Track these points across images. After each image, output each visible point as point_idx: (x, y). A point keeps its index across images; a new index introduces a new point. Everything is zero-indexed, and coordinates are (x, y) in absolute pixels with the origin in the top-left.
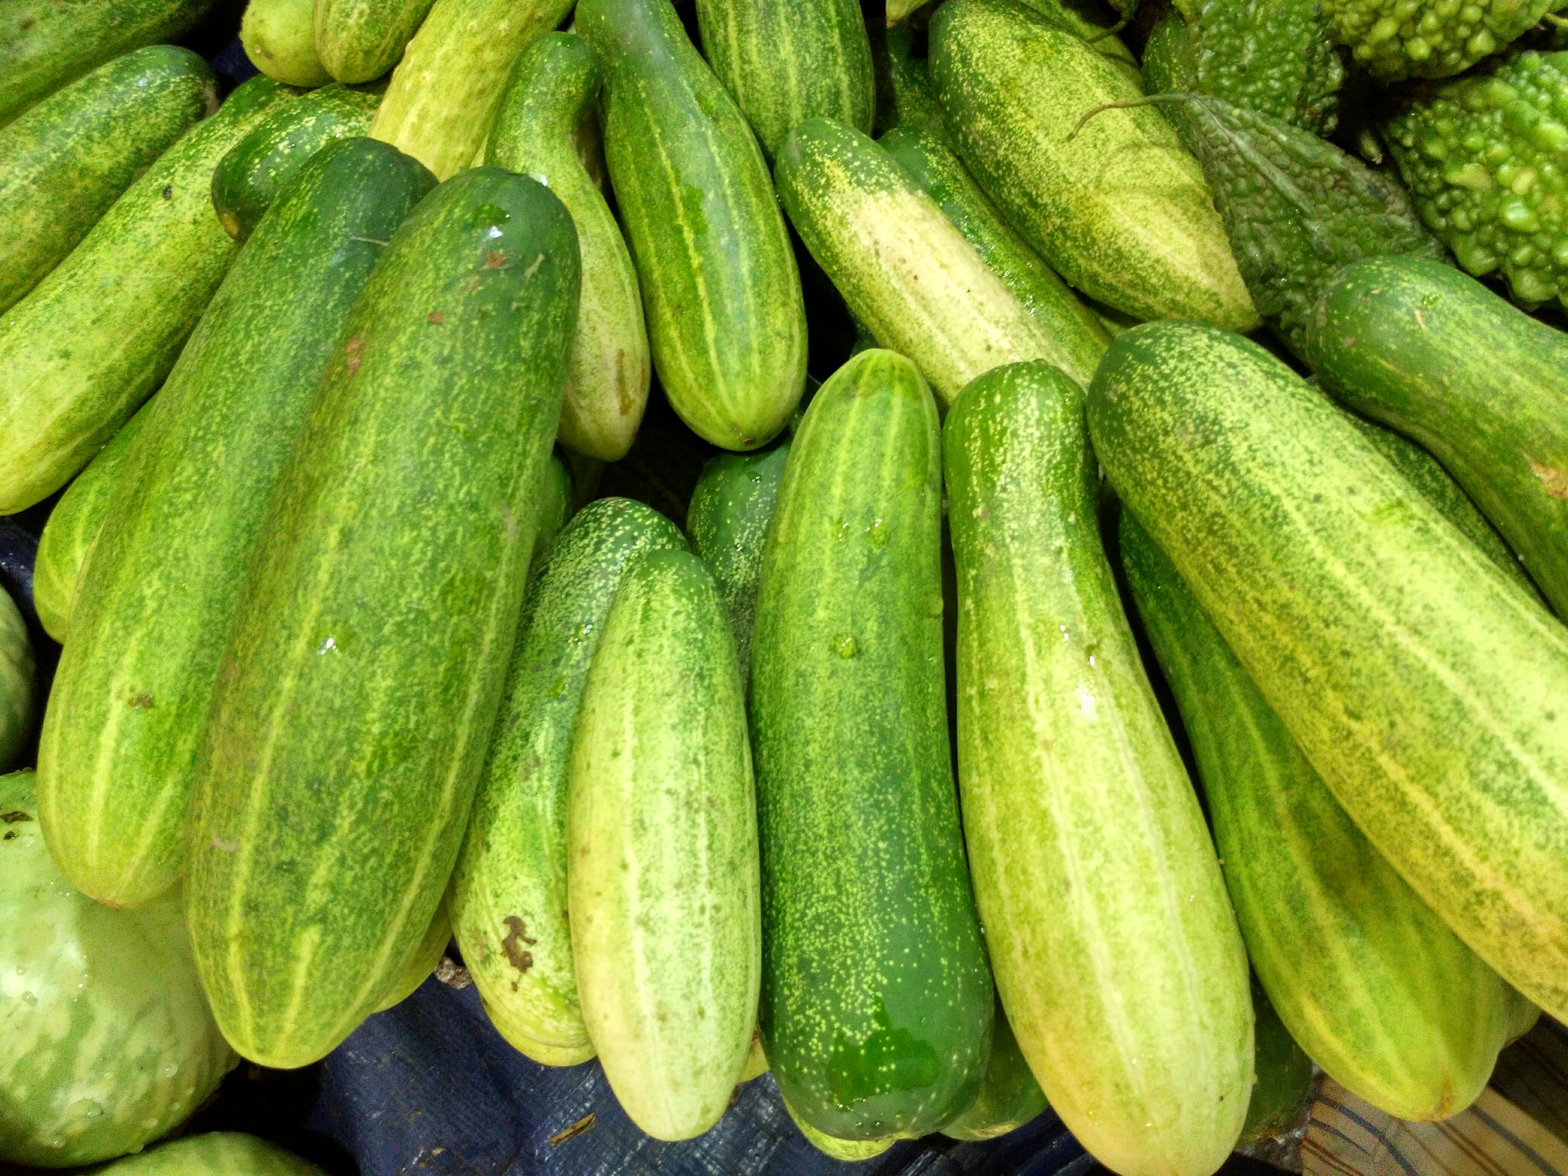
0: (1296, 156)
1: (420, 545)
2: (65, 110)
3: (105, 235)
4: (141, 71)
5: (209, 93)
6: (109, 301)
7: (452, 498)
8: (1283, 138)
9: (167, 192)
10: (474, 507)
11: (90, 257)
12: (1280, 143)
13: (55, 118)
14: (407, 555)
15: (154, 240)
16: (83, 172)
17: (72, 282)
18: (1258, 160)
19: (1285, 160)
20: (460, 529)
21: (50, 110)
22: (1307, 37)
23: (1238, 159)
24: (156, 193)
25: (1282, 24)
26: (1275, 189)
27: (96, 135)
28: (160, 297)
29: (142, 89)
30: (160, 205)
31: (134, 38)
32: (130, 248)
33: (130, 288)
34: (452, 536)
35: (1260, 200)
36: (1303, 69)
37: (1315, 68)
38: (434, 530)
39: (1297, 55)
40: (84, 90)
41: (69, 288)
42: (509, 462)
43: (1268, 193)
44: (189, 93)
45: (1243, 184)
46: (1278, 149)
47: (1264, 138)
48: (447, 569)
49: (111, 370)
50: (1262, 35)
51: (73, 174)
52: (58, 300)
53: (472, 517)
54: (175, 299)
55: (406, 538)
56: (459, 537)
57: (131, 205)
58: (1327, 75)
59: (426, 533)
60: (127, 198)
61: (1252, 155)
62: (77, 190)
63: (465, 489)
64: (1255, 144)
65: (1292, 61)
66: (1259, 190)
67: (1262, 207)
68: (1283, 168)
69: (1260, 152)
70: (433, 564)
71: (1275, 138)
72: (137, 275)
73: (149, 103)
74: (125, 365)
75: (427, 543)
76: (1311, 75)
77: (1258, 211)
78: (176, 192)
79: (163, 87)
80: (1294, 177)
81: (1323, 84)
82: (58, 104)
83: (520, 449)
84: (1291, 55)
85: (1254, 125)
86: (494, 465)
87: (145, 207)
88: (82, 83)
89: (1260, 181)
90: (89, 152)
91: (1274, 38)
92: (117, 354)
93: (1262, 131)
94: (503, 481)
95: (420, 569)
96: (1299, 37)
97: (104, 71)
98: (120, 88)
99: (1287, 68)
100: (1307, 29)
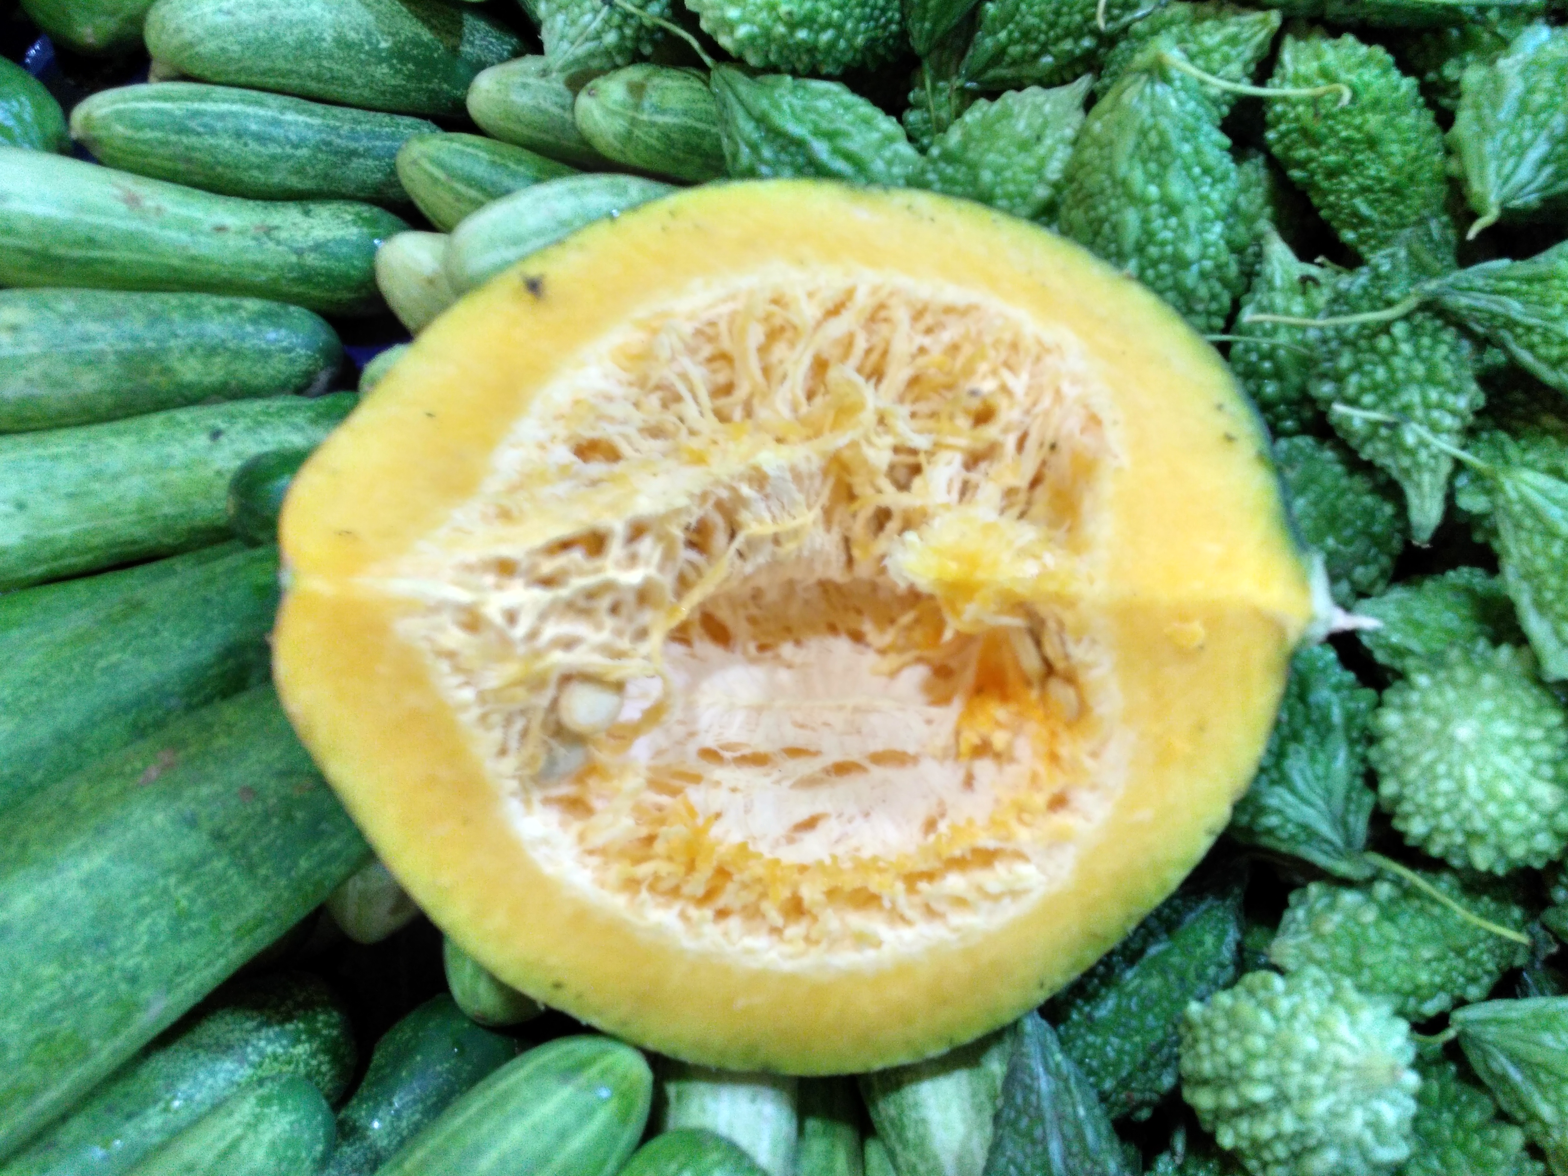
0: (1080, 1136)
1: (56, 984)
2: (192, 313)
3: (138, 432)
4: (278, 326)
5: (323, 377)
6: (97, 486)
7: (119, 961)
8: (1081, 1112)
9: (216, 434)
10: (133, 979)
11: (112, 441)
12: (1075, 1113)
13: (177, 317)
14: (36, 986)
15: (174, 463)
16: (166, 371)
17: (79, 451)
18: (1049, 1114)
19: (1069, 1131)
20: (103, 992)
21: (179, 307)
22: (1159, 1034)
23: (1033, 1098)
24: (208, 428)
25: (1145, 1008)
26: (1046, 1150)
27: (199, 351)
28: (141, 510)
29: (268, 342)
30: (202, 440)
31: (298, 295)
32: (150, 457)
33: (122, 486)
34: (89, 994)
35: (1029, 1150)
36: (1141, 1057)
37: (1153, 1063)
38: (78, 979)
39: (1144, 1042)
40: (220, 310)
41: (72, 455)
42: (200, 956)
43: (1039, 1149)
44: (304, 368)
45: (1024, 1123)
46: (1071, 1118)
47: (1066, 1098)
48: (60, 1022)
49: (49, 541)
50: (1124, 1002)
51: (155, 367)
52: (56, 458)
53: (123, 987)
54: (153, 519)
55: (48, 970)
56: (95, 999)
57: (181, 424)
58: (1159, 1077)
59: (69, 978)
60: (183, 415)
61: (1046, 1104)
62: (148, 381)
63: (138, 959)
64: (1056, 1097)
65: (1136, 1045)
66: (1034, 1142)
67: (1026, 1156)
68: (1064, 1137)
69: (1055, 1107)
70: (53, 1008)
71: (1074, 1106)
72: (136, 481)
73: (265, 355)
74: (65, 543)
75: (63, 987)
76: (1145, 1067)
77: (1020, 1158)
78: (223, 439)
79: (287, 350)
80: (1068, 1153)
81: (1152, 1081)
82: (189, 307)
83: (221, 949)
84: (1137, 1039)
85: (1066, 1080)
86: (183, 952)
87: (190, 434)
88: (223, 302)
89: (1038, 1133)
90: (182, 359)
91: (1132, 1014)
92: (66, 531)
93: (1068, 1090)
94: (179, 970)
95: (36, 1006)
96: (1153, 1030)
97: (252, 305)
98: (249, 328)
99: (1128, 1047)
100: (1163, 1028)
